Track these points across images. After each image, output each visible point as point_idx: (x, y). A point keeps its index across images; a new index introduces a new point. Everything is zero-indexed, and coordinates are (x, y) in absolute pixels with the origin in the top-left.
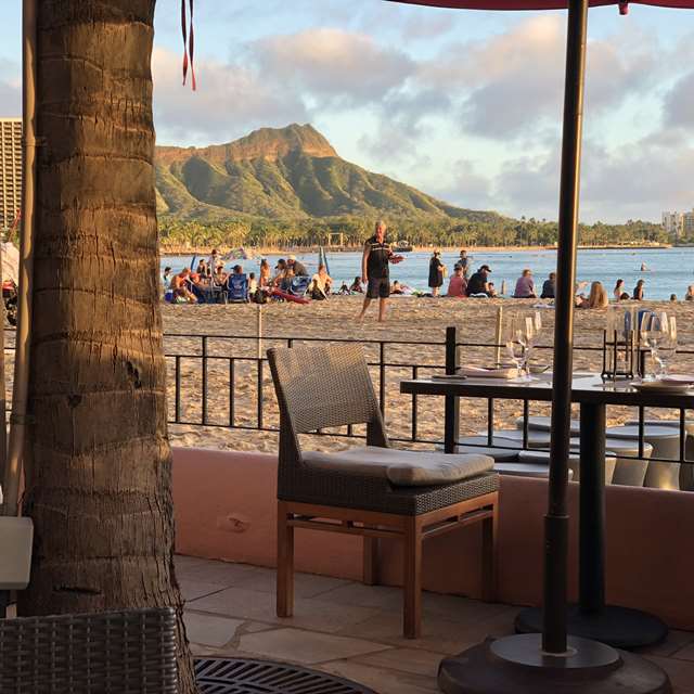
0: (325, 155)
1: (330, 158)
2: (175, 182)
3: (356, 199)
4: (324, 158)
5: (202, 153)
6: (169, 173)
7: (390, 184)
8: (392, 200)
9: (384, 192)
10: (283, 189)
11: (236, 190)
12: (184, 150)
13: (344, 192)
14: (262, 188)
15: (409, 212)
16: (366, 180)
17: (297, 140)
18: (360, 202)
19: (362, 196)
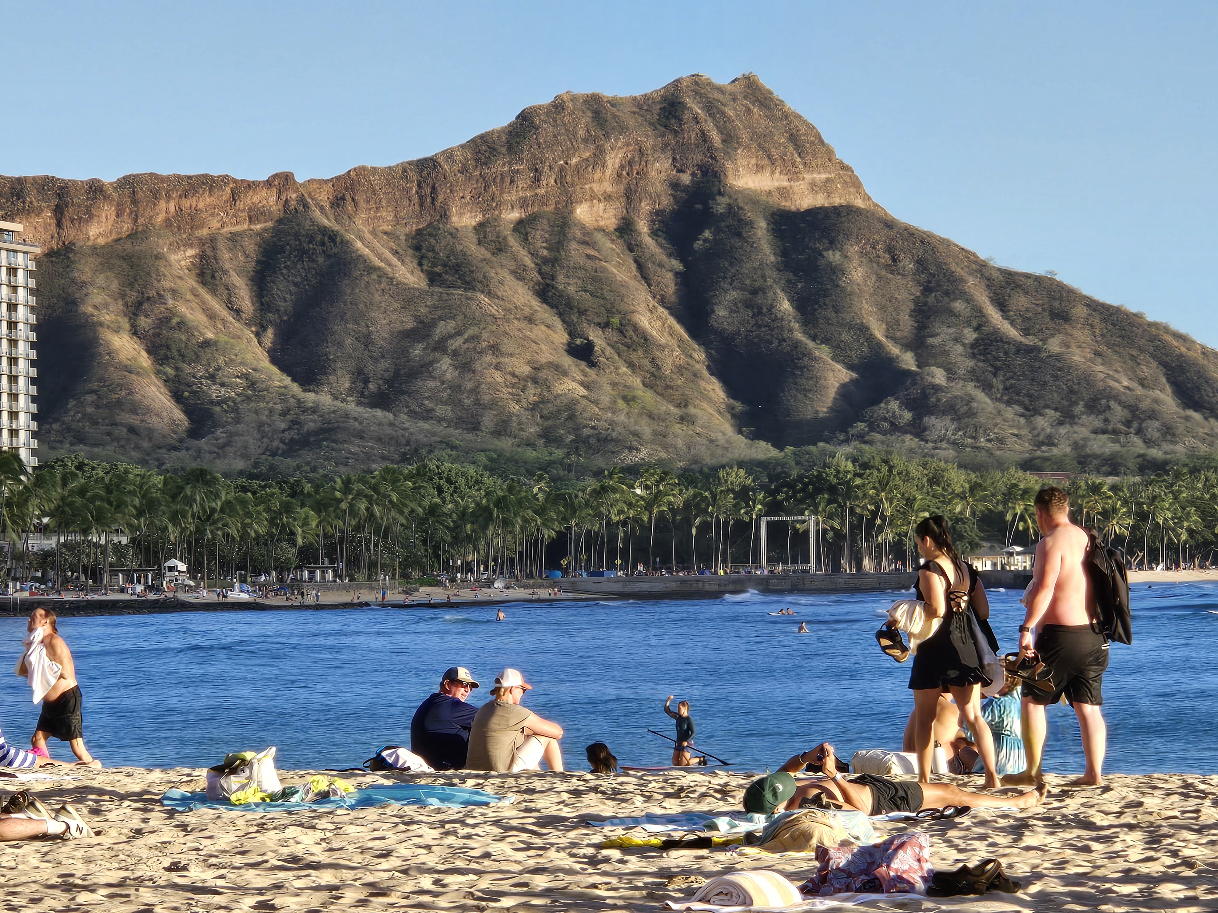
0: (820, 200)
1: (836, 211)
2: (212, 316)
3: (939, 376)
4: (813, 213)
5: (324, 197)
6: (192, 282)
7: (1080, 311)
8: (1087, 379)
9: (1054, 346)
10: (645, 339)
11: (456, 343)
12: (251, 186)
13: (894, 350)
14: (561, 337)
15: (1153, 428)
16: (983, 299)
17: (704, 136)
18: (958, 389)
19: (964, 364)
